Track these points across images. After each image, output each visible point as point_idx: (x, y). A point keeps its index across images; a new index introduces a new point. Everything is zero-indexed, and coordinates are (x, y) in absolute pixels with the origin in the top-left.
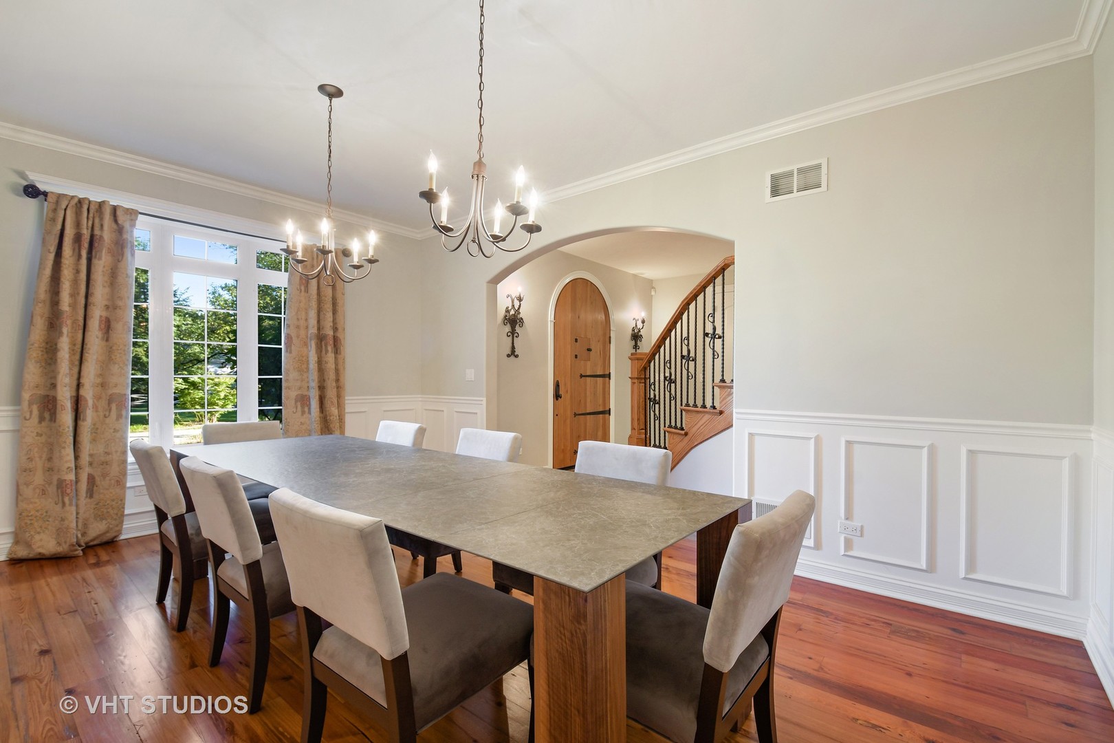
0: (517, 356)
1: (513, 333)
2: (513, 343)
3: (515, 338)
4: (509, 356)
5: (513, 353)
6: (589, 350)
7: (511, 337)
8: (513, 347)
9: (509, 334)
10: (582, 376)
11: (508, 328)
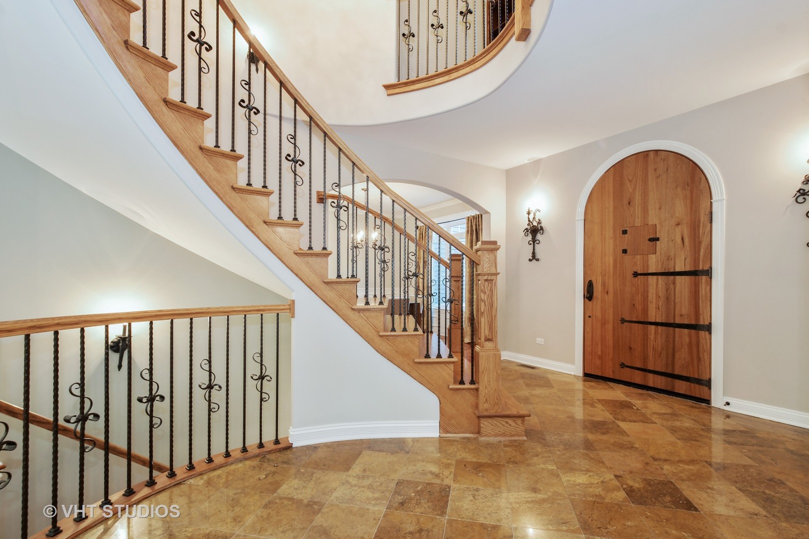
0: (538, 260)
1: (534, 240)
2: (534, 249)
3: (536, 245)
4: (530, 260)
5: (534, 257)
6: (655, 240)
7: (532, 245)
8: (534, 253)
9: (531, 242)
10: (636, 274)
11: (530, 237)
